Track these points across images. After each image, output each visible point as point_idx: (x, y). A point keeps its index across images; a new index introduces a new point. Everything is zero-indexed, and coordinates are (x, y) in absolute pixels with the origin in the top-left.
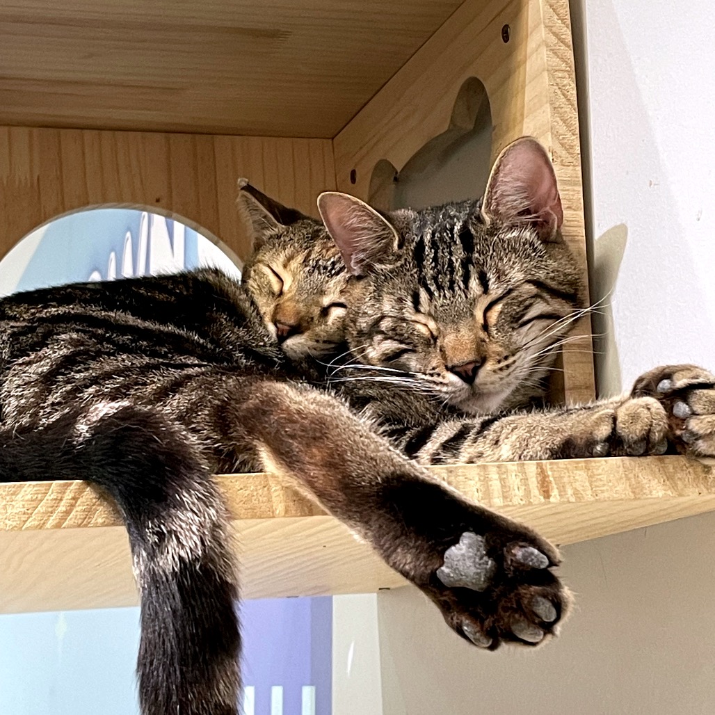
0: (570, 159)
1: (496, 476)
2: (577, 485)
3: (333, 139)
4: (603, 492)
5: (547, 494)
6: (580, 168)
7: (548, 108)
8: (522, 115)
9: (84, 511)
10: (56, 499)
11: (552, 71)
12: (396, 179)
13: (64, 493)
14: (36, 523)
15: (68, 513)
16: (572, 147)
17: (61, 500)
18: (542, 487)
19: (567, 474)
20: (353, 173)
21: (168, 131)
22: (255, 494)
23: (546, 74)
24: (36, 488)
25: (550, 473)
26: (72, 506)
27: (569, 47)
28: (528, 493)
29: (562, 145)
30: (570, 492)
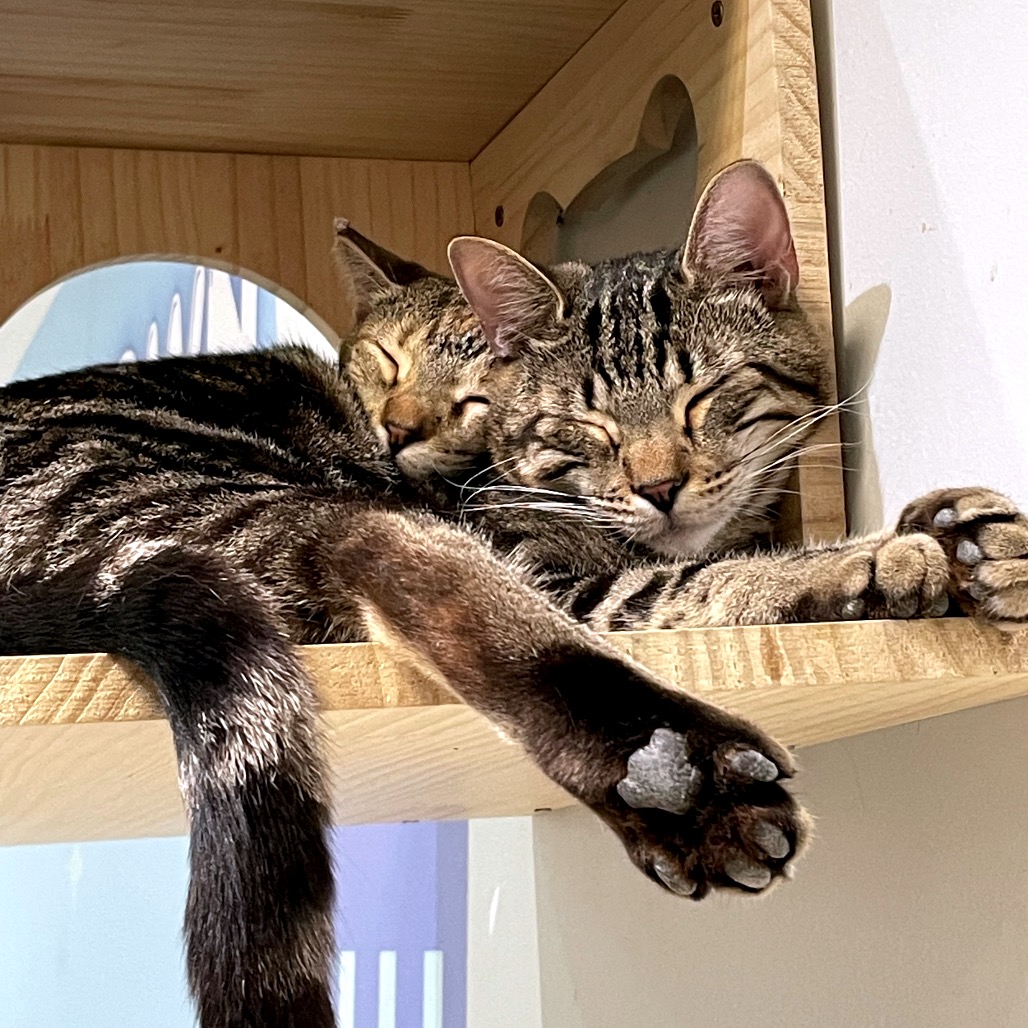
0: (809, 192)
1: (703, 648)
2: (819, 660)
3: (470, 162)
4: (856, 670)
5: (776, 674)
6: (822, 206)
7: (777, 119)
8: (740, 130)
9: (109, 698)
10: (69, 681)
11: (784, 67)
12: (560, 220)
13: (81, 671)
14: (40, 715)
15: (85, 700)
16: (811, 175)
17: (76, 681)
18: (769, 663)
19: (805, 645)
20: (499, 213)
21: (234, 150)
22: (356, 672)
23: (774, 70)
24: (39, 665)
25: (780, 643)
26: (92, 690)
27: (807, 32)
28: (748, 672)
29: (798, 172)
30: (809, 670)
